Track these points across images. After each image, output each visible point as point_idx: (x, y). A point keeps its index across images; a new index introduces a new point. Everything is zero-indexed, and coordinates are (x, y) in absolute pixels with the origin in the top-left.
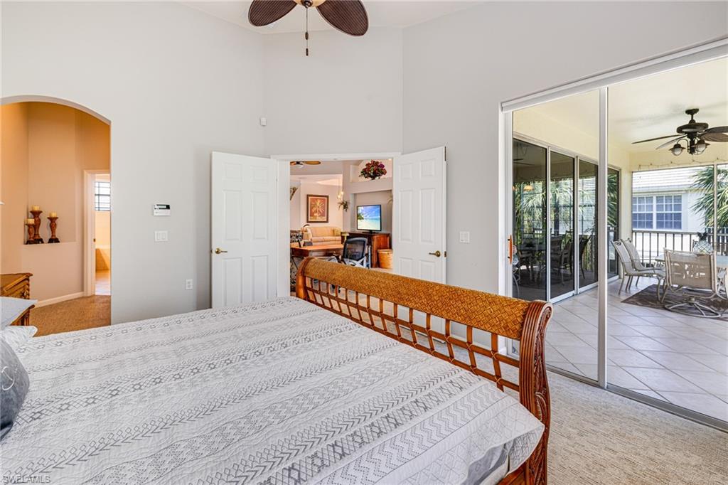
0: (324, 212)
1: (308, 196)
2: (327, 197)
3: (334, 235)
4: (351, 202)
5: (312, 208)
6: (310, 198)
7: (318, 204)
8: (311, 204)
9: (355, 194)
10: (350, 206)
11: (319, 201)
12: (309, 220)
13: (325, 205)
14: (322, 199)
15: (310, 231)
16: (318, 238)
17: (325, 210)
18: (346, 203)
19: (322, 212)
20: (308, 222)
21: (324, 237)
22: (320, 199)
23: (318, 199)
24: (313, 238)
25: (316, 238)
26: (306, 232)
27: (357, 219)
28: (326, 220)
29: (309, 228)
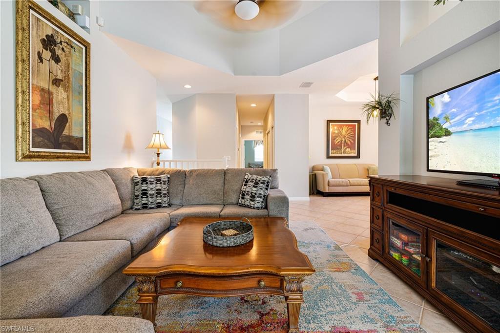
0: (353, 144)
2: (358, 122)
3: (366, 177)
5: (333, 140)
6: (331, 124)
7: (344, 133)
8: (333, 133)
9: (416, 72)
12: (330, 155)
13: (355, 134)
14: (349, 125)
15: (328, 169)
16: (341, 180)
17: (355, 141)
18: (389, 102)
19: (349, 143)
20: (328, 157)
21: (350, 179)
22: (346, 125)
23: (344, 125)
24: (334, 180)
25: (339, 180)
26: (322, 171)
27: (428, 138)
28: (356, 155)
29: (329, 165)
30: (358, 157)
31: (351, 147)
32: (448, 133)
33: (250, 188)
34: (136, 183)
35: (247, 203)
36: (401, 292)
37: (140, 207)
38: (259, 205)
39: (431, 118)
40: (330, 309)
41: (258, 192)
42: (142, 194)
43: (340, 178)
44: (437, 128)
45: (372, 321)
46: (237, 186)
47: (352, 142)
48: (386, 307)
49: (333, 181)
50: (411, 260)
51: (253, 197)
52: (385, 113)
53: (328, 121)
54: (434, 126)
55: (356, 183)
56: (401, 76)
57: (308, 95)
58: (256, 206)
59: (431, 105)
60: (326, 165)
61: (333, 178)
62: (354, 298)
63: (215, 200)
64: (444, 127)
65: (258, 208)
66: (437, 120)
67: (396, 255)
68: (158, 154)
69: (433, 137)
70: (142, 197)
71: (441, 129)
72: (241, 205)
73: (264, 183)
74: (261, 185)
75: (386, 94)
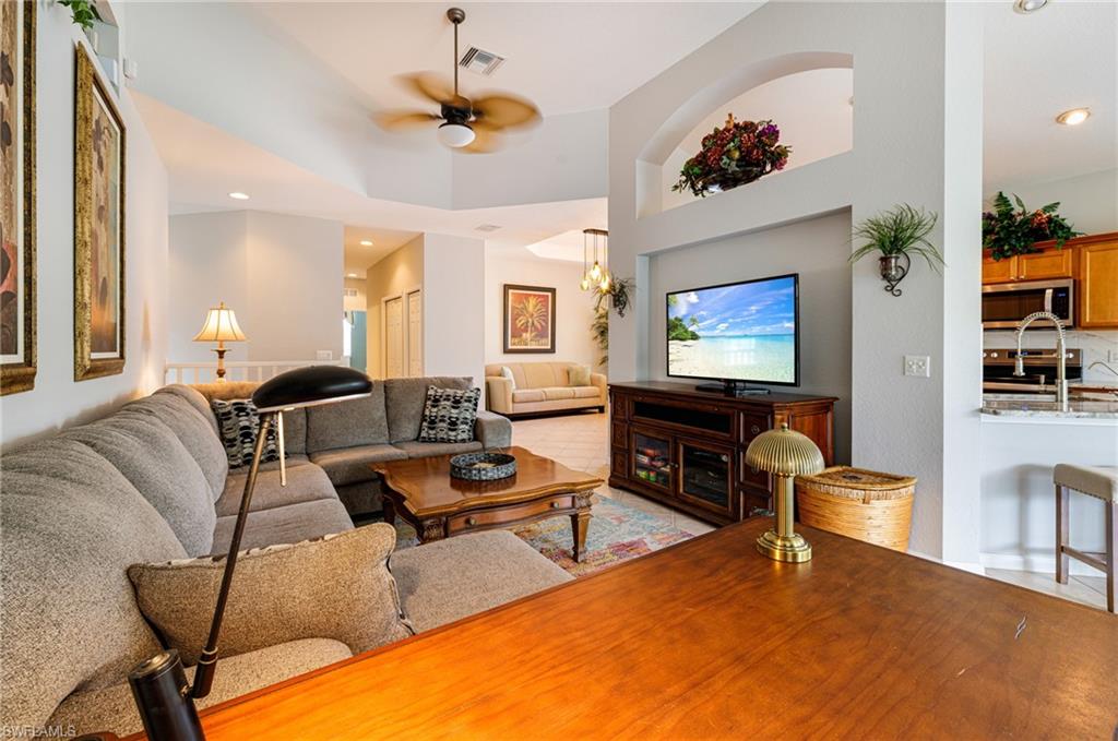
0: (544, 329)
1: (507, 287)
2: (553, 291)
3: (568, 383)
4: (638, 283)
5: (514, 320)
6: (511, 291)
7: (531, 308)
8: (513, 308)
9: (653, 257)
10: (639, 299)
11: (532, 302)
12: (510, 347)
13: (547, 311)
14: (539, 296)
15: (509, 375)
16: (529, 391)
17: (547, 323)
18: (622, 287)
19: (539, 327)
20: (506, 351)
21: (546, 390)
22: (535, 295)
23: (530, 295)
24: (519, 391)
25: (526, 391)
26: (500, 375)
27: (668, 340)
28: (549, 347)
29: (509, 366)
30: (552, 350)
31: (541, 334)
32: (695, 337)
33: (446, 410)
34: (224, 414)
35: (442, 435)
36: (652, 509)
37: (240, 461)
38: (465, 436)
39: (672, 317)
40: (598, 534)
41: (462, 416)
42: (241, 435)
43: (527, 388)
44: (680, 330)
45: (638, 533)
46: (413, 408)
47: (544, 324)
48: (644, 522)
49: (521, 393)
50: (659, 474)
51: (453, 425)
52: (619, 300)
53: (505, 286)
54: (676, 327)
55: (554, 396)
56: (637, 258)
57: (483, 242)
58: (459, 437)
59: (671, 303)
60: (506, 365)
61: (518, 388)
62: (615, 522)
63: (376, 436)
64: (690, 329)
65: (463, 441)
66: (681, 320)
67: (643, 474)
68: (221, 354)
69: (673, 339)
70: (243, 442)
71: (686, 331)
72: (428, 440)
73: (470, 401)
74: (466, 404)
75: (622, 277)
